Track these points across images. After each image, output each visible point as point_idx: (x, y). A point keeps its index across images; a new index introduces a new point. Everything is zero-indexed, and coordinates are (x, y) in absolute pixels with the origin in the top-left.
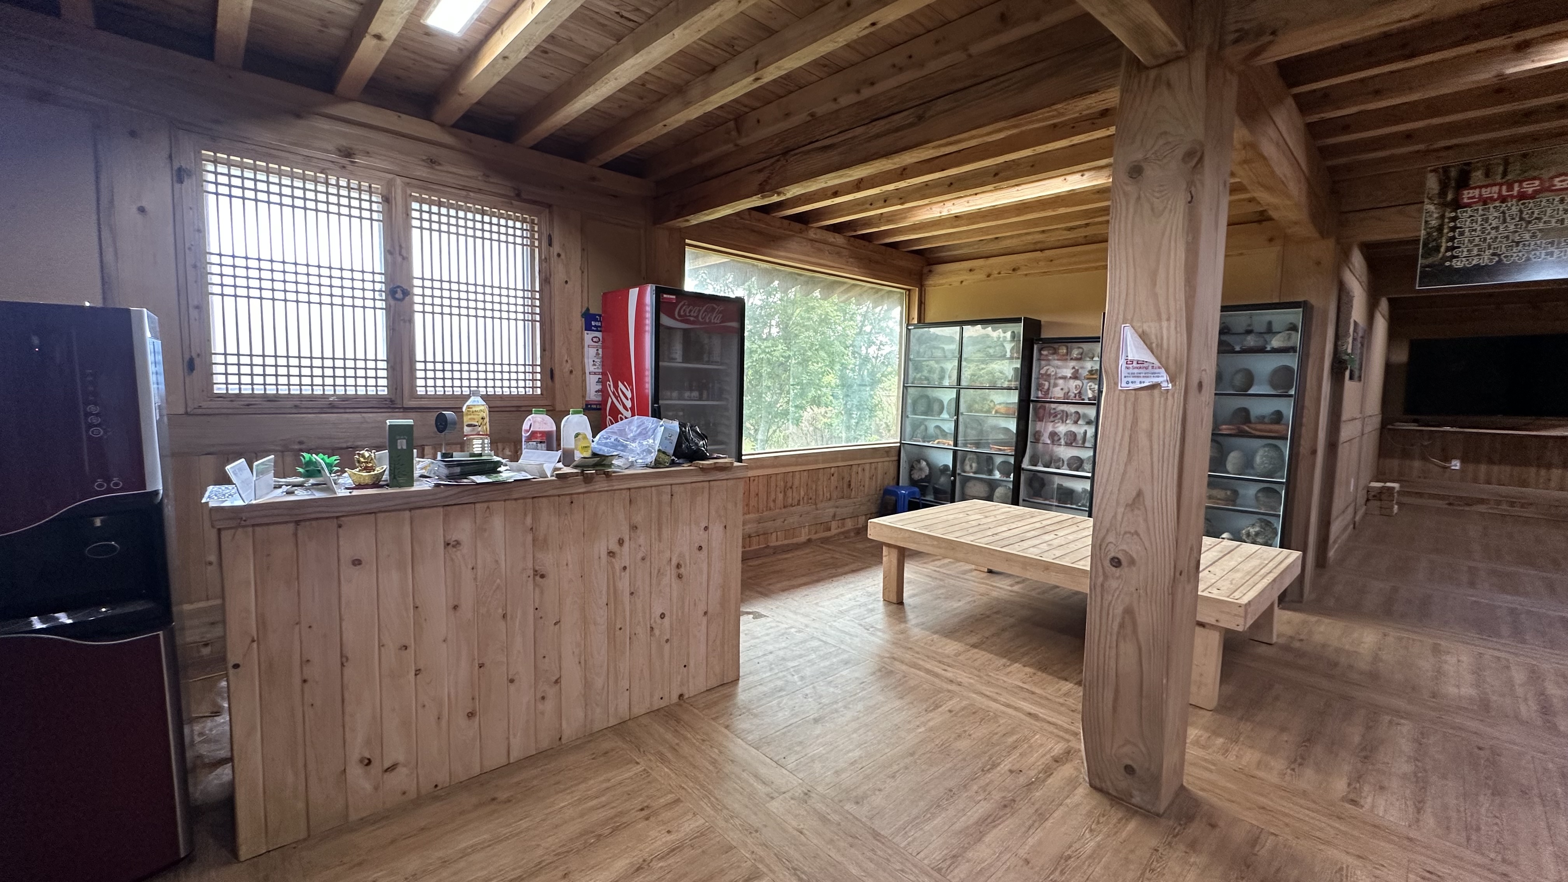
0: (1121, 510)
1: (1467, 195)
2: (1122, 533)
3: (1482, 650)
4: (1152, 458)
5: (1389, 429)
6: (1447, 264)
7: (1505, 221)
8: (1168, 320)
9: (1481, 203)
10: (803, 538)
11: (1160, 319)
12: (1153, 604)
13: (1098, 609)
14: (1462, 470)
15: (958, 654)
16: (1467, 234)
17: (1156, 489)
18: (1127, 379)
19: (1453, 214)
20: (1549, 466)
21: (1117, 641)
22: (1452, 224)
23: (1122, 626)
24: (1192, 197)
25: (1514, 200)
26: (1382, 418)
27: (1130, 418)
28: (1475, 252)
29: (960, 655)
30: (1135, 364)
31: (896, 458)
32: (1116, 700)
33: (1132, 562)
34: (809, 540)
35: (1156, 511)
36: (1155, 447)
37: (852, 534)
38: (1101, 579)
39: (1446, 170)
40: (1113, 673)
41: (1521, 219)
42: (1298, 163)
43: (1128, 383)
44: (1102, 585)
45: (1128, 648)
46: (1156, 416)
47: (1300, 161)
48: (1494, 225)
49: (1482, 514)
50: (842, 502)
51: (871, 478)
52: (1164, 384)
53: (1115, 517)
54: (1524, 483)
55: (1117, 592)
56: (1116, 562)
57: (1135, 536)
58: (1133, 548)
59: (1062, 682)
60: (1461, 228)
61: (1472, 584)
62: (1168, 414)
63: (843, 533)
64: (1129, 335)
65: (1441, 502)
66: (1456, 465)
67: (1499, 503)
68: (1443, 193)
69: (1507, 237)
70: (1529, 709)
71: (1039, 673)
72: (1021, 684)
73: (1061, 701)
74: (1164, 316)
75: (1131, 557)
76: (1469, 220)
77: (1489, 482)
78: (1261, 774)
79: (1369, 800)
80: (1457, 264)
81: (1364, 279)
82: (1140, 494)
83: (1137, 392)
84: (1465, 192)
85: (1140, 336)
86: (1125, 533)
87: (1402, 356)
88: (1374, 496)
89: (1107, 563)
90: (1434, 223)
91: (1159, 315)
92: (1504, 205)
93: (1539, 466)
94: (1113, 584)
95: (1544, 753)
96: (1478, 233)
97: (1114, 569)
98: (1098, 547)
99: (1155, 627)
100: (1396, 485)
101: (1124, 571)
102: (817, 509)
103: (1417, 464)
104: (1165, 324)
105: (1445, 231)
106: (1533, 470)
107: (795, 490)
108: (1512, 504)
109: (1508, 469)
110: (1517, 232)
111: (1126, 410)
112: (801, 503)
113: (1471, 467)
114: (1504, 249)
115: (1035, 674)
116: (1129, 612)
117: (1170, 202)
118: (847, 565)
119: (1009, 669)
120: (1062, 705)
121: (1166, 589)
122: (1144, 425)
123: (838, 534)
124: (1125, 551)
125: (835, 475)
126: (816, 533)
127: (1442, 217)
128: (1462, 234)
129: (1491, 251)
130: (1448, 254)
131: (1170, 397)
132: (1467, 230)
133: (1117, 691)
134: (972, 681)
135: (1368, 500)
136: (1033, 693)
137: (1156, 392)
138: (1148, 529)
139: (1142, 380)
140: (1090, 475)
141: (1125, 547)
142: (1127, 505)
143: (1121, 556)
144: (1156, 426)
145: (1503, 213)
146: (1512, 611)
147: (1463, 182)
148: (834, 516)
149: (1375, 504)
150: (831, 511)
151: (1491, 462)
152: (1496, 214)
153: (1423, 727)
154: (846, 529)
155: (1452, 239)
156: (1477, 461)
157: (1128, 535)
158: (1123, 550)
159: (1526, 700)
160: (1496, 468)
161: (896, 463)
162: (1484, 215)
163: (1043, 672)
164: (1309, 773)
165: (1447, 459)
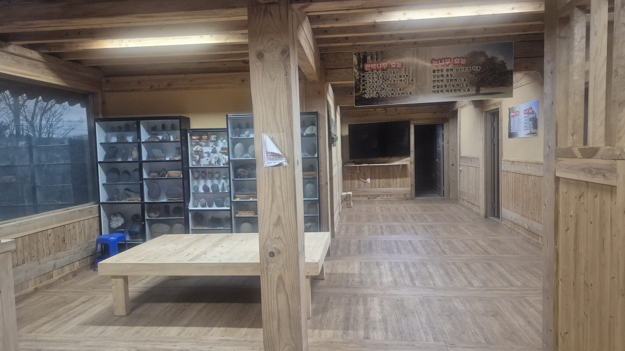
0: (272, 227)
1: (367, 66)
2: (273, 238)
3: (390, 260)
4: (283, 200)
5: (346, 167)
6: (363, 96)
7: (379, 80)
8: (283, 132)
9: (371, 71)
10: (31, 289)
11: (279, 132)
12: (291, 271)
13: (266, 281)
14: (371, 182)
15: (179, 334)
16: (368, 83)
17: (286, 215)
18: (268, 161)
19: (363, 74)
20: (396, 177)
21: (276, 295)
22: (363, 79)
23: (278, 286)
24: (287, 73)
25: (381, 71)
26: (342, 161)
27: (271, 181)
28: (371, 92)
29: (180, 334)
30: (270, 154)
31: (97, 215)
32: (279, 325)
33: (279, 252)
34: (36, 290)
35: (287, 226)
36: (284, 194)
37: (71, 276)
38: (265, 265)
39: (359, 54)
40: (276, 312)
41: (383, 79)
42: (311, 48)
43: (268, 163)
44: (267, 268)
45: (282, 297)
46: (282, 179)
47: (311, 46)
48: (376, 81)
49: (379, 201)
50: (61, 254)
51: (80, 233)
52: (284, 163)
53: (269, 231)
54: (390, 186)
55: (274, 269)
56: (272, 254)
57: (279, 240)
58: (279, 245)
59: (242, 329)
60: (366, 81)
61: (382, 233)
62: (288, 178)
63: (63, 277)
64: (266, 138)
65: (365, 198)
66: (369, 180)
67: (383, 195)
68: (359, 65)
69: (380, 86)
70: (407, 281)
71: (228, 328)
72: (222, 338)
73: (244, 339)
74: (281, 130)
75: (279, 250)
76: (368, 77)
77: (379, 187)
78: (335, 340)
79: (372, 334)
80: (367, 96)
81: (333, 98)
82: (279, 218)
83: (273, 167)
84: (366, 65)
85: (271, 140)
86: (275, 238)
87: (346, 132)
88: (344, 199)
89: (268, 256)
90: (358, 77)
91: (279, 129)
92: (378, 72)
93: (393, 178)
94: (272, 266)
95: (414, 296)
96: (371, 83)
97: (271, 258)
98: (263, 247)
99: (293, 282)
100: (350, 193)
101: (276, 258)
102: (40, 264)
103: (356, 182)
104: (282, 134)
105: (361, 81)
106: (392, 180)
107: (19, 252)
108: (387, 195)
109: (384, 180)
110: (382, 84)
111: (268, 177)
112: (26, 261)
113: (374, 180)
114: (380, 91)
115: (226, 330)
116: (280, 278)
117: (278, 74)
118: (75, 300)
119: (211, 332)
120: (245, 341)
121: (295, 263)
122: (277, 183)
123: (59, 279)
124: (276, 248)
125: (52, 235)
126: (41, 282)
127: (360, 75)
128: (366, 83)
129: (376, 91)
130: (363, 92)
131: (288, 169)
132: (368, 82)
133: (279, 320)
134: (194, 346)
135: (342, 201)
136: (229, 340)
137: (281, 167)
138: (285, 234)
139: (275, 161)
140: (229, 208)
141: (275, 246)
142: (274, 225)
143: (274, 251)
144: (283, 183)
145: (378, 75)
146: (396, 242)
147: (365, 61)
148: (55, 266)
149: (345, 203)
150: (52, 263)
151: (379, 178)
152: (376, 76)
153: (381, 298)
154: (65, 274)
155: (364, 85)
156: (375, 178)
157: (276, 240)
158: (274, 247)
159: (406, 276)
160: (381, 180)
161: (97, 219)
162: (372, 76)
163: (230, 327)
164: (351, 332)
165: (365, 179)
